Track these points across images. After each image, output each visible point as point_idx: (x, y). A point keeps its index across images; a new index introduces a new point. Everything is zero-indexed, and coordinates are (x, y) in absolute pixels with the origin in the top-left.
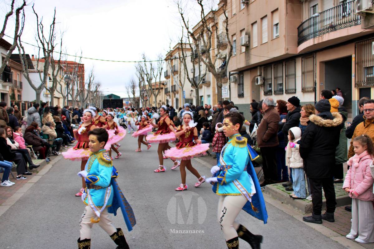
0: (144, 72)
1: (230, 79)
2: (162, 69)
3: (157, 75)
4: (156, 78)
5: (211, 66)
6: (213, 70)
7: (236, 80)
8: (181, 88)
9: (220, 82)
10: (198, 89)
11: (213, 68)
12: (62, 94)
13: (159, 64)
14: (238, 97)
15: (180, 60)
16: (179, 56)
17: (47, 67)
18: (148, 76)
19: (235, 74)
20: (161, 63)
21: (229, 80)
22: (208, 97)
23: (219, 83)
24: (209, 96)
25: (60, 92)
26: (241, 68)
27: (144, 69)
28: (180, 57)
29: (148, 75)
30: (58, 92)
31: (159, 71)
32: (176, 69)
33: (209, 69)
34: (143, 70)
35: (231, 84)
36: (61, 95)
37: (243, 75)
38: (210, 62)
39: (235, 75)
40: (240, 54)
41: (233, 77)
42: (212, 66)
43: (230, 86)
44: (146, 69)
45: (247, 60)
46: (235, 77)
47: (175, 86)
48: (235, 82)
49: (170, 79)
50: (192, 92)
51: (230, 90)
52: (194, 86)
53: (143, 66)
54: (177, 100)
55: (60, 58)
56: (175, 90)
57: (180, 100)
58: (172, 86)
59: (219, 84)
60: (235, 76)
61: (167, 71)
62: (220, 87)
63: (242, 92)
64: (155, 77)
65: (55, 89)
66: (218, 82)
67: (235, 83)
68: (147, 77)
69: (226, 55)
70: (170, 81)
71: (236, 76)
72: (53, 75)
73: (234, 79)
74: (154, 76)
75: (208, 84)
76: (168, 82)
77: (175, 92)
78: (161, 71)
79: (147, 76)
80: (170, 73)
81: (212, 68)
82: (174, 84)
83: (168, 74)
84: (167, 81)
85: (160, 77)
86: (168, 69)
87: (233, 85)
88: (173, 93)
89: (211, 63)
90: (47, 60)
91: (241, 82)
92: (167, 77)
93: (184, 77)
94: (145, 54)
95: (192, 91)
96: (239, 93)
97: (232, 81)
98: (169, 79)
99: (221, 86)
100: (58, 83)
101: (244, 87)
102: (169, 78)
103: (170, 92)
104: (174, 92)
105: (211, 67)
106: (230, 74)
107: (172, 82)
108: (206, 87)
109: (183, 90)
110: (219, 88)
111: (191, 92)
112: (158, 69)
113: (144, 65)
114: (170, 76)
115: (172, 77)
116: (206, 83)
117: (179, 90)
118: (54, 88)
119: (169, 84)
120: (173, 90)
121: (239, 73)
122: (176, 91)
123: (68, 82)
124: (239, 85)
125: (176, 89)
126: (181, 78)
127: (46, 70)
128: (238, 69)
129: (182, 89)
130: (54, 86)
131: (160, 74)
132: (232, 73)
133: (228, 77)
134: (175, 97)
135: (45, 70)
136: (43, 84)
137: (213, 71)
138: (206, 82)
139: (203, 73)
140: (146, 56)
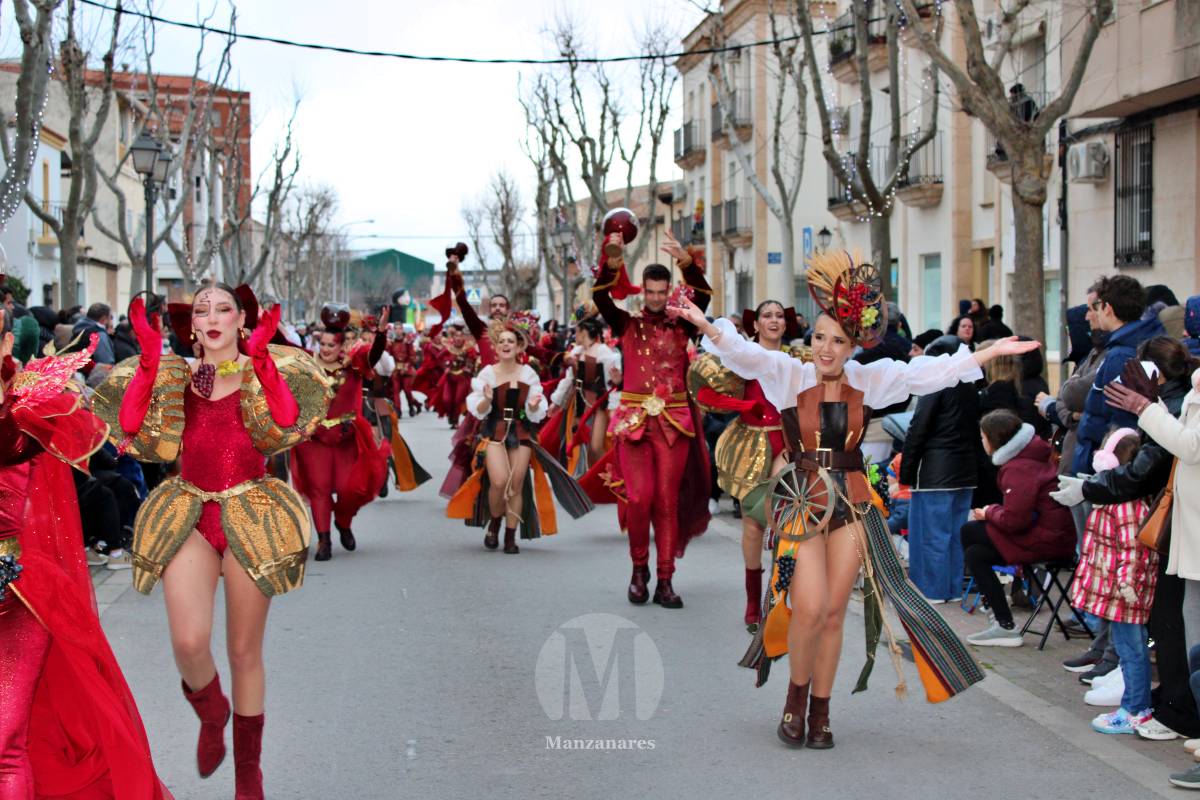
0: (566, 126)
1: (1063, 162)
2: (664, 113)
3: (638, 146)
4: (630, 164)
5: (979, 79)
6: (992, 101)
7: (1104, 168)
8: (782, 213)
9: (1035, 177)
10: (887, 215)
11: (995, 91)
12: (124, 241)
13: (648, 85)
14: (1116, 265)
15: (778, 54)
16: (775, 34)
17: (32, 88)
18: (588, 151)
19: (1100, 130)
20: (658, 80)
21: (1057, 171)
22: (928, 266)
23: (1025, 181)
24: (931, 260)
25: (117, 233)
26: (1143, 96)
27: (568, 111)
28: (779, 38)
29: (587, 145)
30: (103, 230)
31: (646, 125)
32: (741, 114)
33: (963, 100)
34: (561, 121)
35: (1072, 188)
36: (121, 248)
37: (1152, 138)
38: (977, 58)
39: (1099, 139)
40: (1143, 11)
41: (1088, 145)
42: (989, 78)
43: (1063, 201)
44: (578, 112)
45: (1187, 48)
46: (1096, 152)
47: (732, 204)
48: (1096, 177)
49: (707, 170)
50: (826, 238)
51: (1064, 227)
52: (863, 201)
53: (565, 96)
54: (744, 283)
55: (115, 45)
56: (732, 231)
57: (764, 286)
58: (716, 209)
59: (1028, 187)
60: (1098, 147)
61: (688, 127)
62: (1029, 205)
63: (1145, 236)
64: (624, 158)
65: (83, 215)
66: (1023, 175)
67: (1097, 186)
68: (584, 155)
69: (1043, 27)
70: (702, 179)
71: (1108, 142)
72: (75, 134)
73: (1094, 163)
74: (622, 152)
75: (929, 193)
76: (692, 183)
77: (732, 241)
78: (661, 123)
79: (582, 149)
80: (704, 137)
81: (986, 91)
82: (727, 196)
83: (696, 142)
84: (687, 183)
85: (654, 154)
86: (696, 117)
87: (1082, 196)
88: (721, 244)
89: (984, 63)
90: (33, 43)
91: (1137, 181)
92: (689, 159)
93: (795, 154)
94: (575, 33)
95: (825, 232)
96: (1120, 246)
97: (1083, 172)
98: (697, 168)
99: (1036, 198)
100: (99, 179)
101: (1157, 206)
102: (702, 161)
103: (702, 240)
104: (724, 240)
105: (978, 86)
106: (1068, 135)
107: (717, 187)
108: (913, 212)
109: (789, 225)
110: (1028, 209)
111: (816, 240)
112: (642, 113)
113: (570, 92)
114: (704, 152)
115: (717, 160)
116: (919, 189)
117: (754, 230)
118: (80, 206)
119: (695, 197)
120: (723, 228)
121: (1122, 124)
122: (738, 236)
123: (150, 174)
124: (1123, 193)
125: (741, 223)
126: (782, 155)
127: (31, 106)
128: (1128, 100)
129: (784, 220)
130: (82, 196)
131: (656, 141)
132: (1078, 125)
133: (1054, 150)
134: (732, 266)
135: (21, 106)
136: (14, 181)
137: (990, 108)
138: (917, 180)
139: (913, 124)
140: (581, 45)
